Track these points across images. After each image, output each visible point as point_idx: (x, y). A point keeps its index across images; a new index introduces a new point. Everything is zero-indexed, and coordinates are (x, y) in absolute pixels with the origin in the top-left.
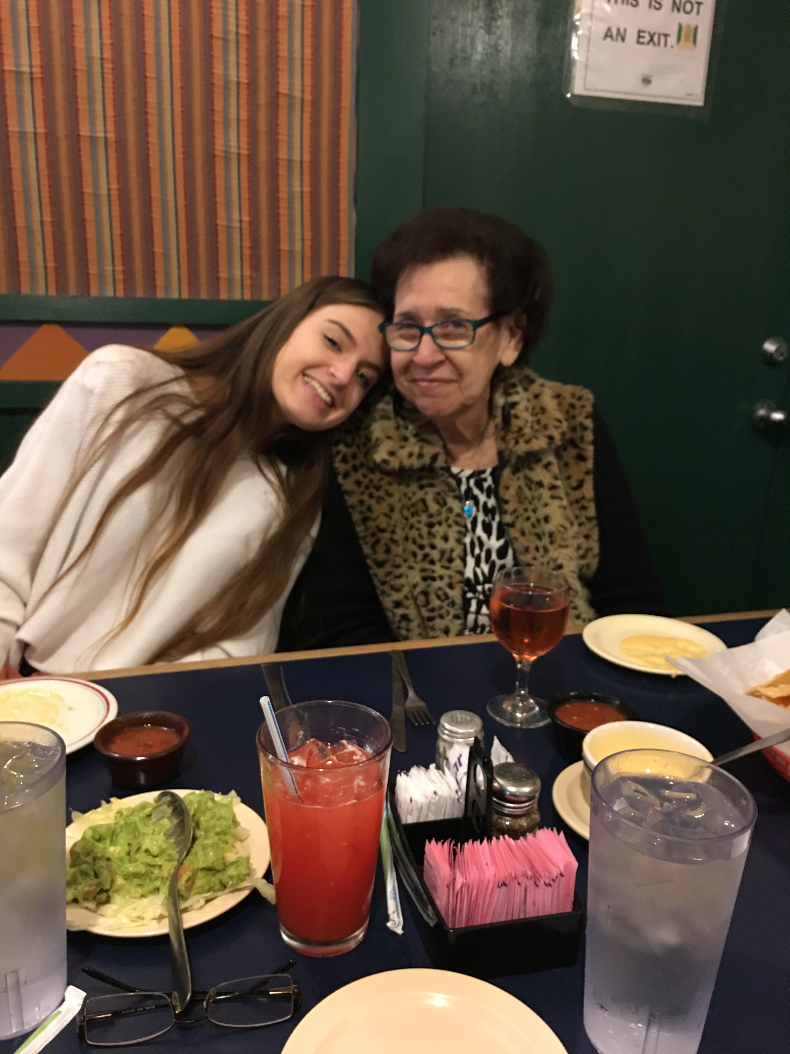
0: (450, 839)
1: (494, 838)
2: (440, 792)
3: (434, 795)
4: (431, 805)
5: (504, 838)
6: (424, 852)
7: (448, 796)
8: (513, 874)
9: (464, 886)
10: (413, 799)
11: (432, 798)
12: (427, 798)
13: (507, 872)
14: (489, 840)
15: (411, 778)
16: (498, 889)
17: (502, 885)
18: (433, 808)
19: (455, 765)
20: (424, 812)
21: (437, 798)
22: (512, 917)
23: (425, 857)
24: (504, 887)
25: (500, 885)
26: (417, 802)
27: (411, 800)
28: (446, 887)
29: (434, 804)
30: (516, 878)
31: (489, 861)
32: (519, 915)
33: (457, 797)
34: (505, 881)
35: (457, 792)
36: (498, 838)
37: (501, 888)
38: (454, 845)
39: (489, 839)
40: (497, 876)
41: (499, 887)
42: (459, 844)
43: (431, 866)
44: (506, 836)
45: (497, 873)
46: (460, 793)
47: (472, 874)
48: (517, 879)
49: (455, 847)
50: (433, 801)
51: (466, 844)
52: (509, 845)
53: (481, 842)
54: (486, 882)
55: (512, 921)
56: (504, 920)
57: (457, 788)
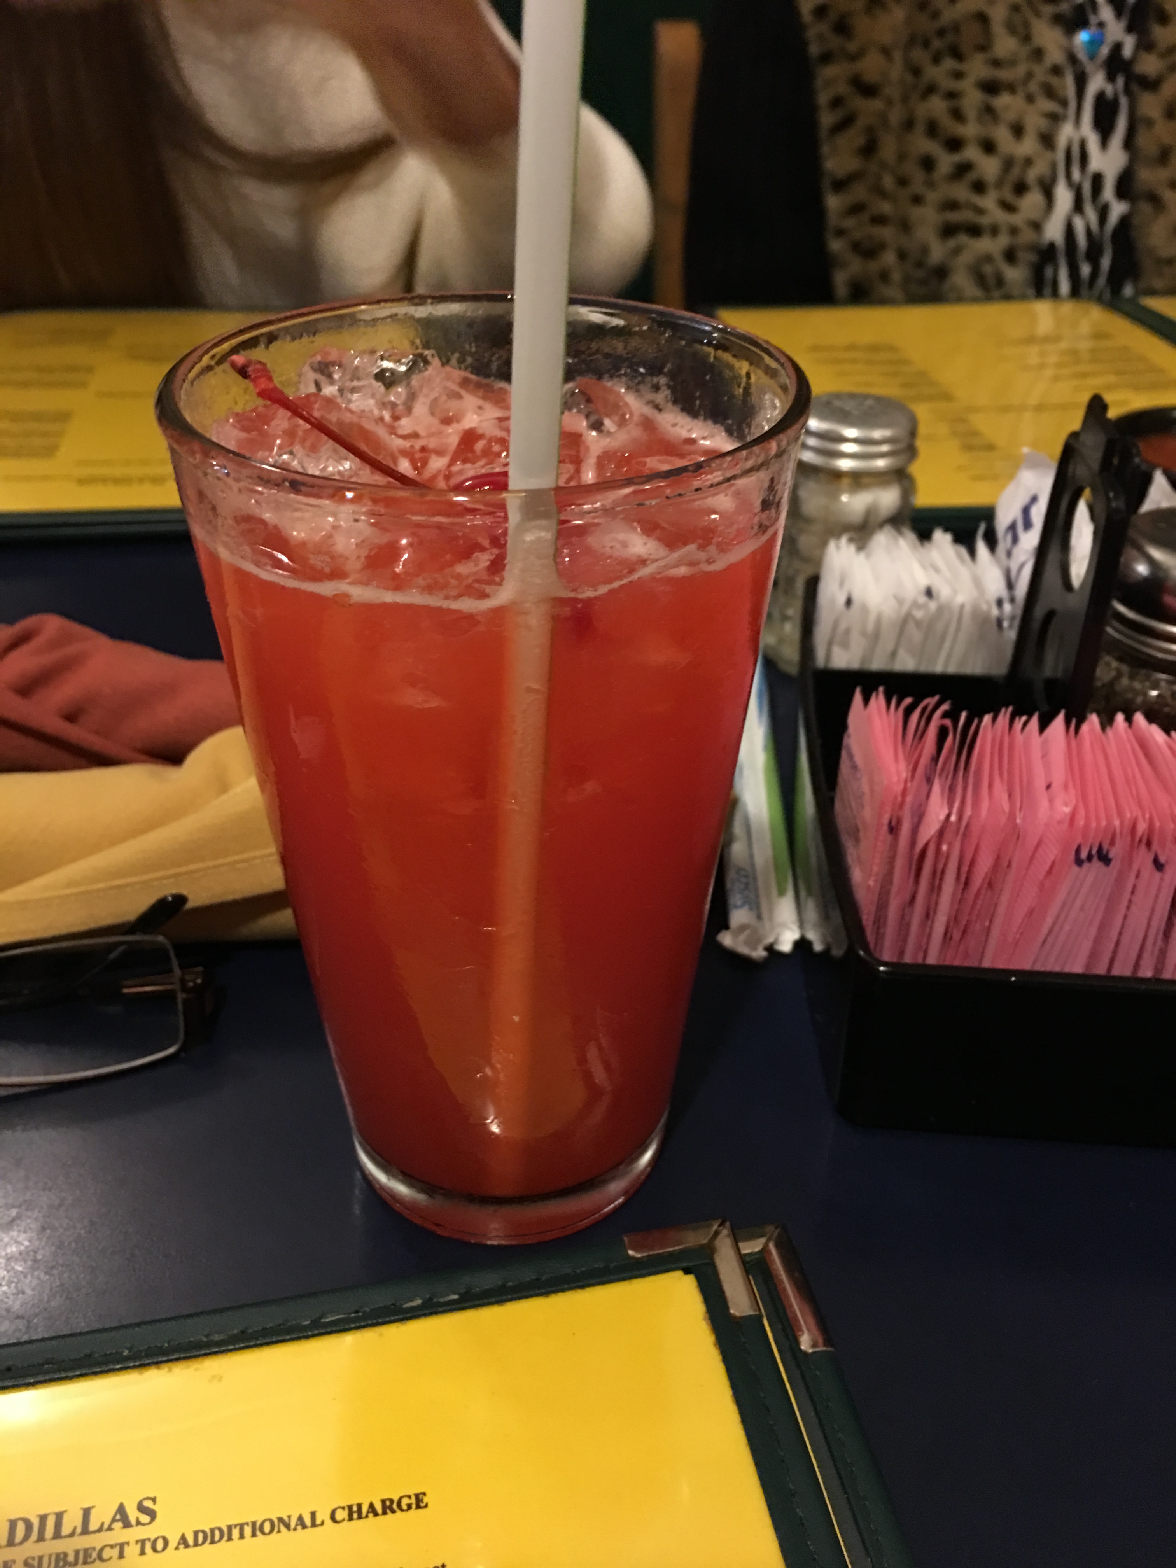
0: (937, 698)
1: (1094, 719)
2: (944, 591)
3: (923, 599)
4: (911, 627)
5: (1129, 719)
6: (843, 727)
7: (968, 609)
8: (1142, 827)
9: (948, 835)
10: (856, 597)
11: (915, 605)
12: (900, 601)
13: (1120, 815)
14: (1074, 722)
15: (868, 556)
16: (1076, 868)
17: (1090, 858)
18: (915, 635)
19: (1012, 527)
20: (887, 643)
21: (933, 605)
22: (1109, 969)
23: (846, 741)
24: (1096, 864)
25: (1084, 855)
26: (865, 609)
27: (849, 602)
28: (885, 828)
29: (918, 624)
30: (1149, 844)
31: (1059, 774)
32: (1137, 965)
33: (995, 612)
34: (1105, 847)
35: (1000, 603)
36: (1107, 721)
37: (1086, 865)
38: (945, 715)
39: (1076, 718)
40: (1081, 822)
41: (1079, 862)
42: (964, 715)
43: (855, 767)
44: (1139, 718)
45: (1082, 812)
46: (1007, 607)
47: (985, 804)
48: (1155, 846)
49: (948, 722)
50: (919, 614)
51: (987, 718)
52: (1143, 744)
53: (1043, 725)
54: (1032, 841)
55: (1108, 977)
56: (1078, 968)
57: (1003, 592)
